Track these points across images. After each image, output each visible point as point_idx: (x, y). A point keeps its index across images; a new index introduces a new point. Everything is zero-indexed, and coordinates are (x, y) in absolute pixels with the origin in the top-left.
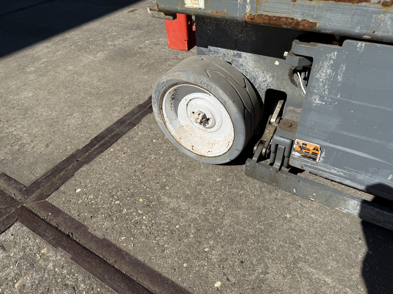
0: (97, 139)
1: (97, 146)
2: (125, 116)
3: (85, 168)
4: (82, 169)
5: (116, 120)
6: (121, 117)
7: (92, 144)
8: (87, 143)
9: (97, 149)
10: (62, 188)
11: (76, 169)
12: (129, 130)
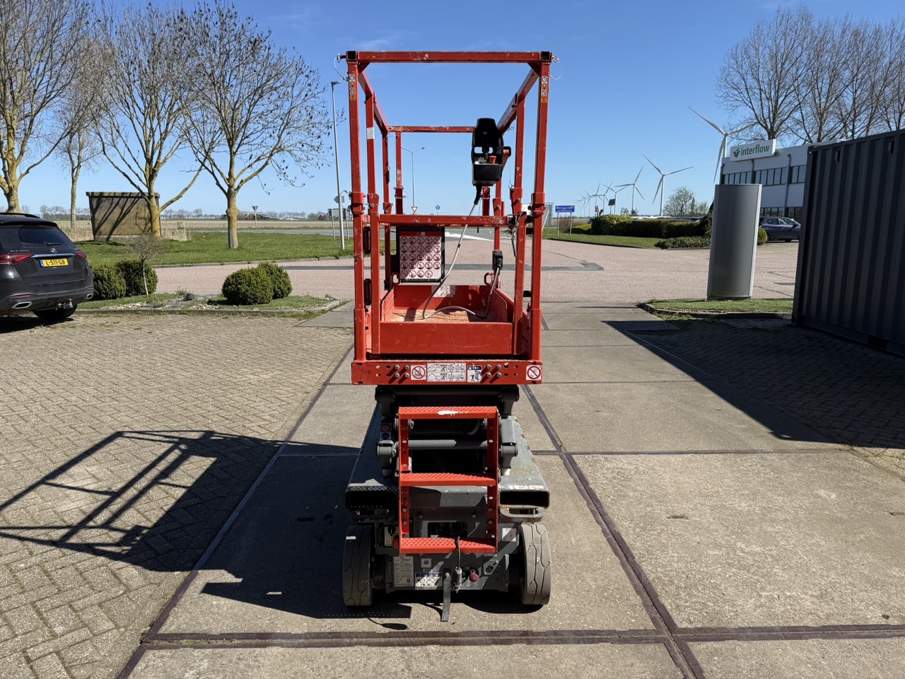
0: (592, 641)
1: (597, 637)
2: (551, 643)
3: (619, 629)
4: (621, 630)
5: (562, 646)
6: (554, 645)
7: (600, 641)
8: (602, 644)
9: (599, 635)
10: (642, 628)
11: (625, 632)
12: (563, 631)
